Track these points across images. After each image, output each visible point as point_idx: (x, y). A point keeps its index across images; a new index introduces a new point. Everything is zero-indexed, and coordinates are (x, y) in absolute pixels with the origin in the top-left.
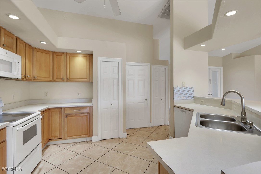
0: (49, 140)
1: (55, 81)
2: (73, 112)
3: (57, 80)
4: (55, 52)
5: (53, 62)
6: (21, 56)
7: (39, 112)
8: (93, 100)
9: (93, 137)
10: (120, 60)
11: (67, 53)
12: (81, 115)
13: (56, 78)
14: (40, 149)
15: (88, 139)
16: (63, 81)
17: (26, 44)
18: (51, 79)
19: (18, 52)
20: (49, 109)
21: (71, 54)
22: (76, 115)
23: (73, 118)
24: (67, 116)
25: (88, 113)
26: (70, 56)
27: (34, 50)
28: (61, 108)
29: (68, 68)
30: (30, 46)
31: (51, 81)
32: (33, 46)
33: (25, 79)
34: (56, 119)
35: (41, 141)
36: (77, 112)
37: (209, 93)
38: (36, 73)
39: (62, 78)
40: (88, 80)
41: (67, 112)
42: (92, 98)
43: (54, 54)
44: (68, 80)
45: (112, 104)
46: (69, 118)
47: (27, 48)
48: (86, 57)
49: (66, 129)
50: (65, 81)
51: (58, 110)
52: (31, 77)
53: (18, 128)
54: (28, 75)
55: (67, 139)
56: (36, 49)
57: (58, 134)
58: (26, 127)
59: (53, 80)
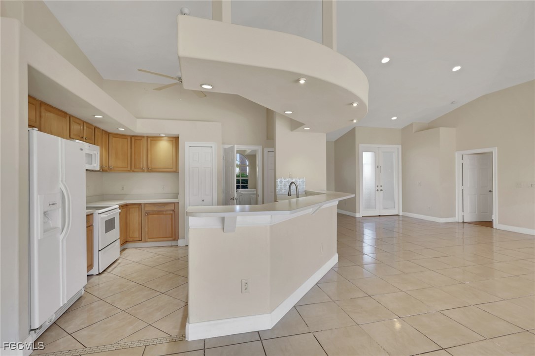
0: (126, 242)
1: (133, 171)
2: (155, 208)
3: (136, 170)
4: (133, 136)
5: (131, 148)
6: (99, 147)
7: (118, 206)
8: (180, 196)
9: (179, 240)
10: (214, 145)
11: (148, 137)
12: (164, 213)
13: (135, 168)
14: (118, 243)
15: (174, 243)
16: (143, 171)
17: (103, 130)
18: (129, 169)
19: (96, 143)
20: (127, 205)
21: (153, 137)
22: (159, 213)
23: (155, 216)
24: (147, 214)
25: (173, 211)
26: (151, 140)
27: (111, 135)
28: (140, 205)
29: (149, 156)
30: (106, 132)
31: (129, 171)
32: (109, 131)
33: (101, 170)
34: (135, 217)
35: (119, 237)
36: (160, 209)
37: (378, 188)
38: (112, 163)
39: (141, 167)
40: (175, 170)
41: (148, 209)
42: (178, 193)
43: (133, 138)
44: (149, 170)
45: (203, 201)
46: (150, 216)
47: (104, 136)
48: (172, 141)
49: (147, 230)
50: (146, 171)
51: (137, 206)
52: (107, 168)
53: (102, 216)
54: (104, 166)
55: (147, 242)
56: (112, 134)
57: (136, 235)
58: (108, 216)
59: (132, 170)
